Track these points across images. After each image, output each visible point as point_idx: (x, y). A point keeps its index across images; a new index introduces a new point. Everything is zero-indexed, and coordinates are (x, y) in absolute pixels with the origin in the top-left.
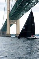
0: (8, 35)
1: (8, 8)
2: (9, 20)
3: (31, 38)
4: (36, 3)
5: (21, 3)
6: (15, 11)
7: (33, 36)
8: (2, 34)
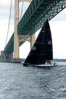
0: (15, 59)
1: (16, 14)
2: (18, 34)
3: (46, 65)
4: (64, 7)
5: (40, 7)
6: (29, 20)
7: (50, 62)
8: (5, 58)
